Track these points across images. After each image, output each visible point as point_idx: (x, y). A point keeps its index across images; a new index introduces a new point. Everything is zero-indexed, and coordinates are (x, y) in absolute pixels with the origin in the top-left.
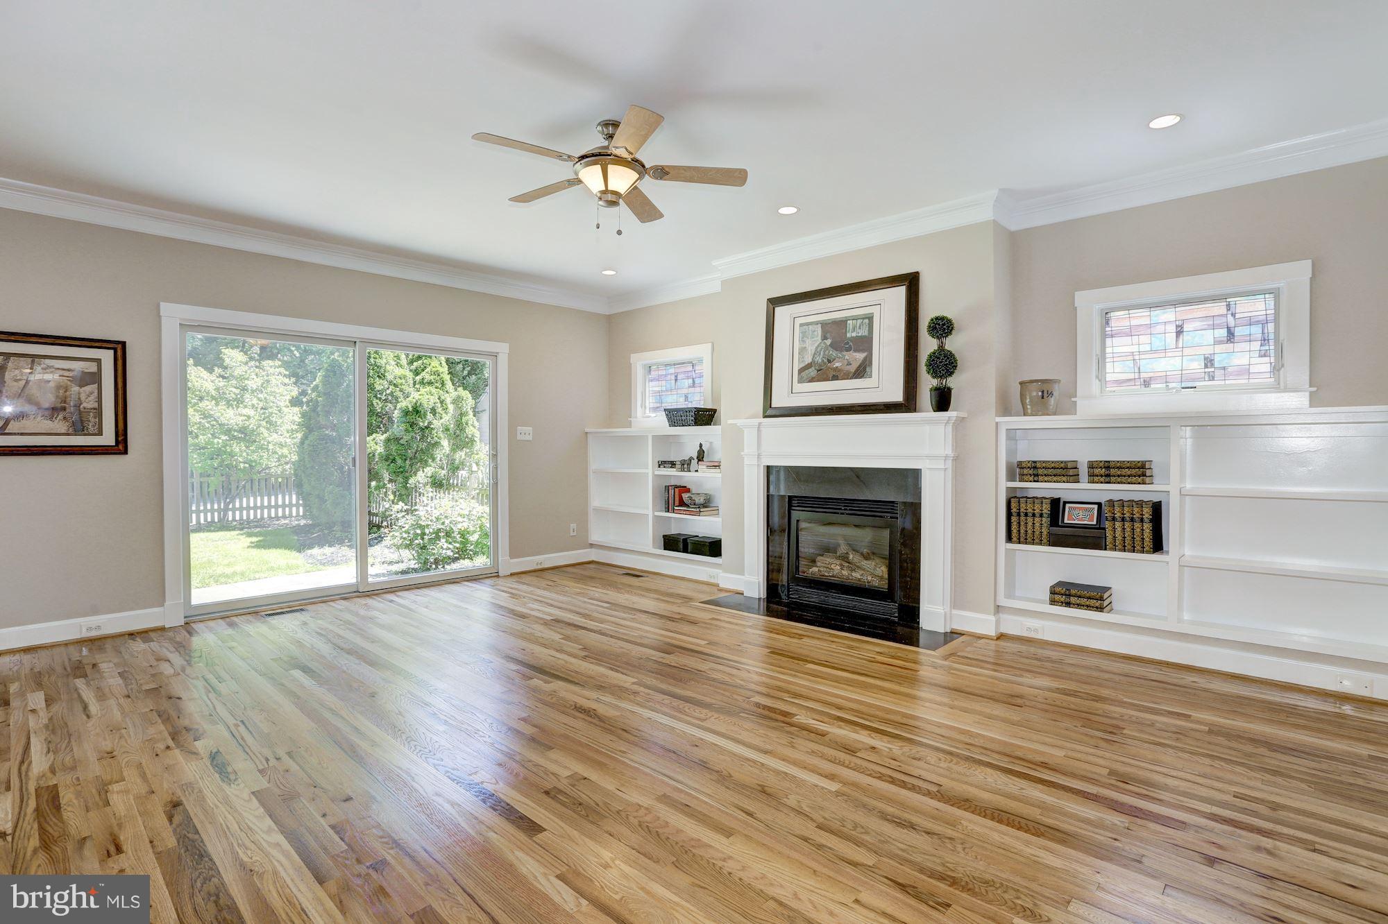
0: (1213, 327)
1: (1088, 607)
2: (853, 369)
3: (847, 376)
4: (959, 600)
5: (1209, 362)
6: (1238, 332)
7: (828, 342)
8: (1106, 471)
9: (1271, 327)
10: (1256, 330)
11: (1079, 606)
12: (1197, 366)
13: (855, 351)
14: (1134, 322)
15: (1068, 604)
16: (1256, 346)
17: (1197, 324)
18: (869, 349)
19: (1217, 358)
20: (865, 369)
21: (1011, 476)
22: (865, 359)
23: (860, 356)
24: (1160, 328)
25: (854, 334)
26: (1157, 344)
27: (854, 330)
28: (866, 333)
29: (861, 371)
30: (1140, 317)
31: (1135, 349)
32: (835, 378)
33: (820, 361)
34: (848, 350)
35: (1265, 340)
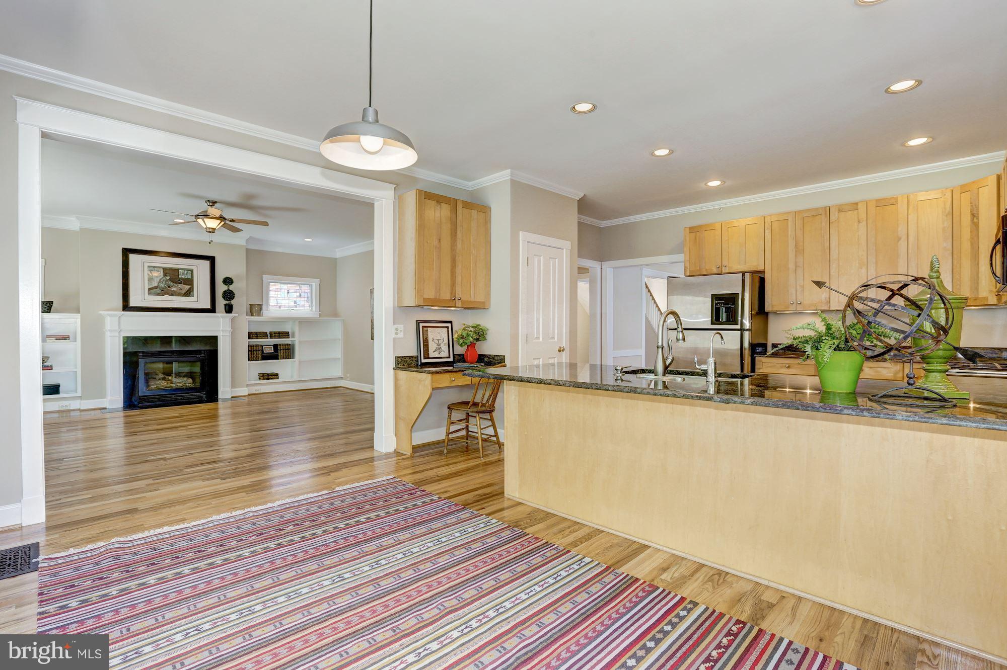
0: (296, 292)
1: (274, 378)
2: (183, 292)
3: (179, 295)
4: (234, 385)
5: (295, 302)
6: (302, 295)
7: (168, 278)
8: (273, 335)
9: (309, 294)
10: (306, 295)
11: (272, 379)
12: (293, 303)
13: (184, 284)
14: (276, 287)
15: (268, 379)
16: (306, 299)
17: (293, 291)
18: (192, 284)
19: (297, 301)
20: (190, 293)
21: (249, 338)
22: (190, 289)
23: (187, 287)
24: (283, 290)
25: (183, 277)
26: (283, 295)
27: (183, 275)
28: (190, 277)
29: (189, 293)
30: (278, 286)
31: (276, 296)
32: (172, 295)
33: (163, 286)
34: (181, 283)
35: (308, 298)
